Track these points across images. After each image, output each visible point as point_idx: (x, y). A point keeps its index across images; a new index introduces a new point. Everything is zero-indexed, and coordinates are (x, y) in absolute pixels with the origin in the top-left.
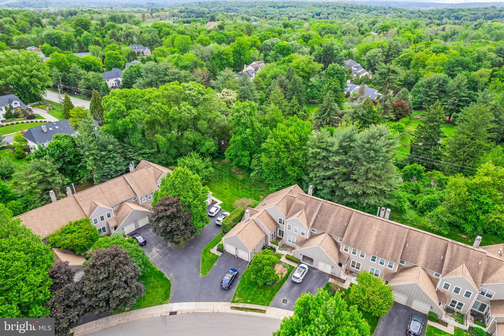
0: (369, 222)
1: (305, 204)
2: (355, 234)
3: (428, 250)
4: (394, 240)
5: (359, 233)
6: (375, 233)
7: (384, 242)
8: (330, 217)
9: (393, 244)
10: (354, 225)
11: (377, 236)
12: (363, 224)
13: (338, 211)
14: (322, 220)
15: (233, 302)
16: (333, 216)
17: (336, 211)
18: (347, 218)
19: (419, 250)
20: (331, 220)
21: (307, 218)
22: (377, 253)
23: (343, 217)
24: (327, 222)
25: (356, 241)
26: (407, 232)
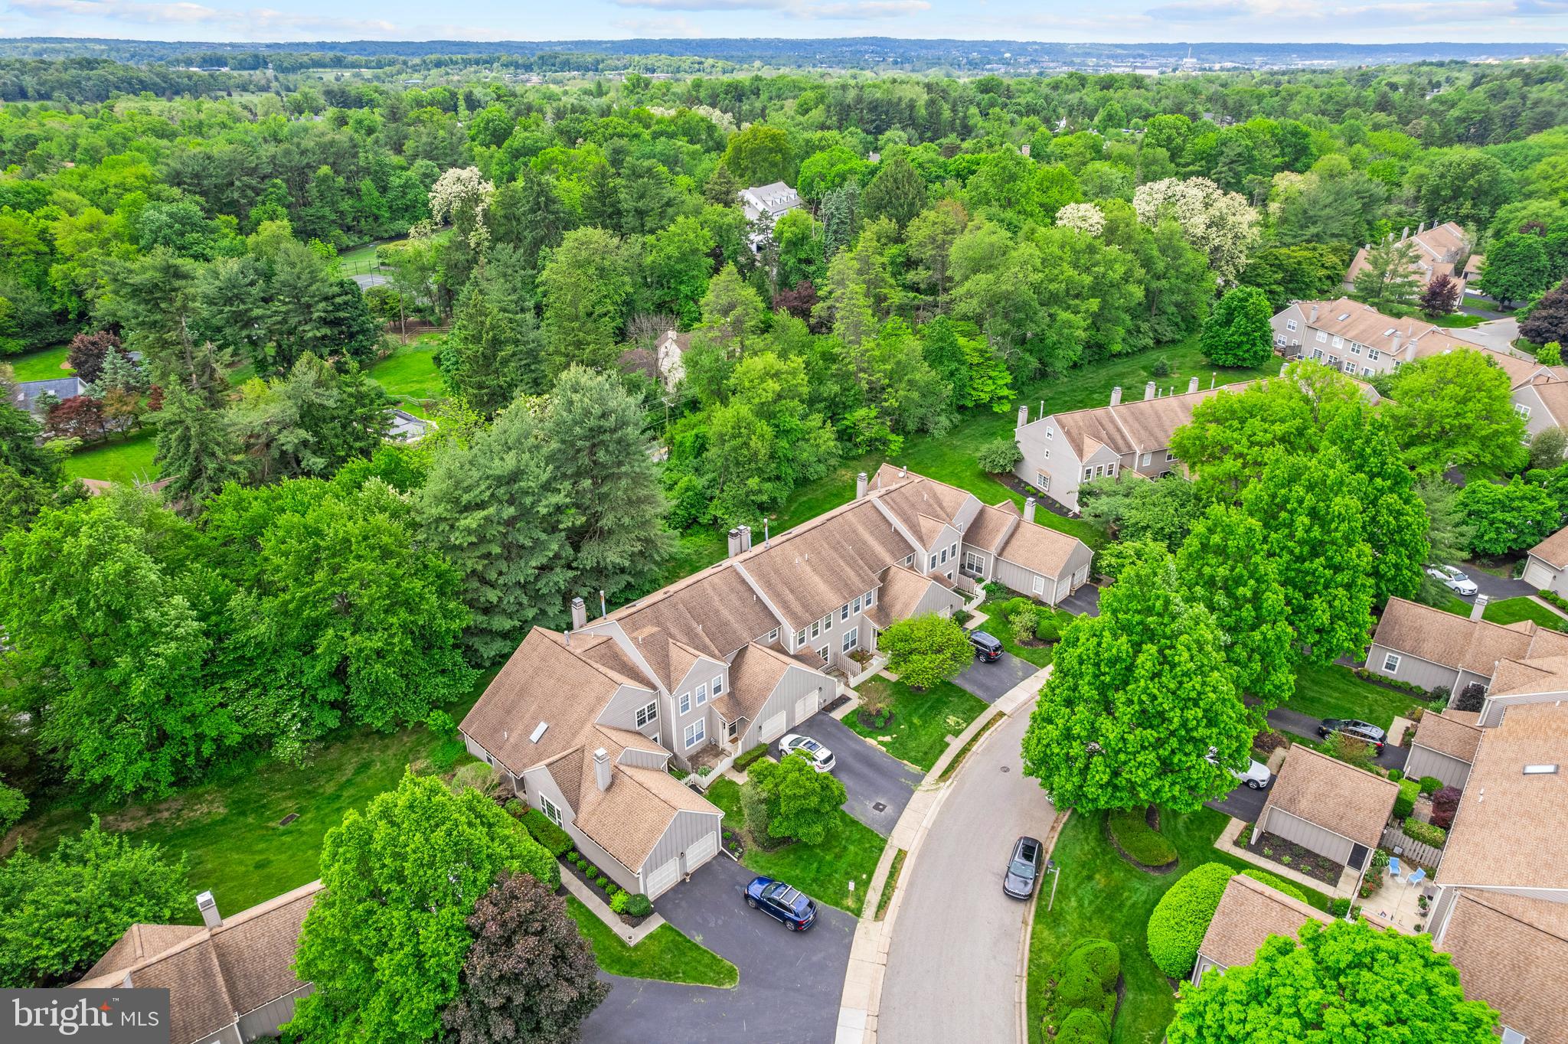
1: (655, 629)
2: (790, 597)
4: (835, 555)
5: (792, 591)
6: (808, 569)
7: (833, 571)
8: (717, 611)
11: (815, 570)
12: (777, 571)
13: (714, 589)
14: (714, 630)
15: (858, 913)
16: (717, 604)
17: (710, 591)
18: (739, 587)
20: (725, 613)
21: (695, 647)
23: (732, 590)
24: (727, 624)
25: (806, 607)
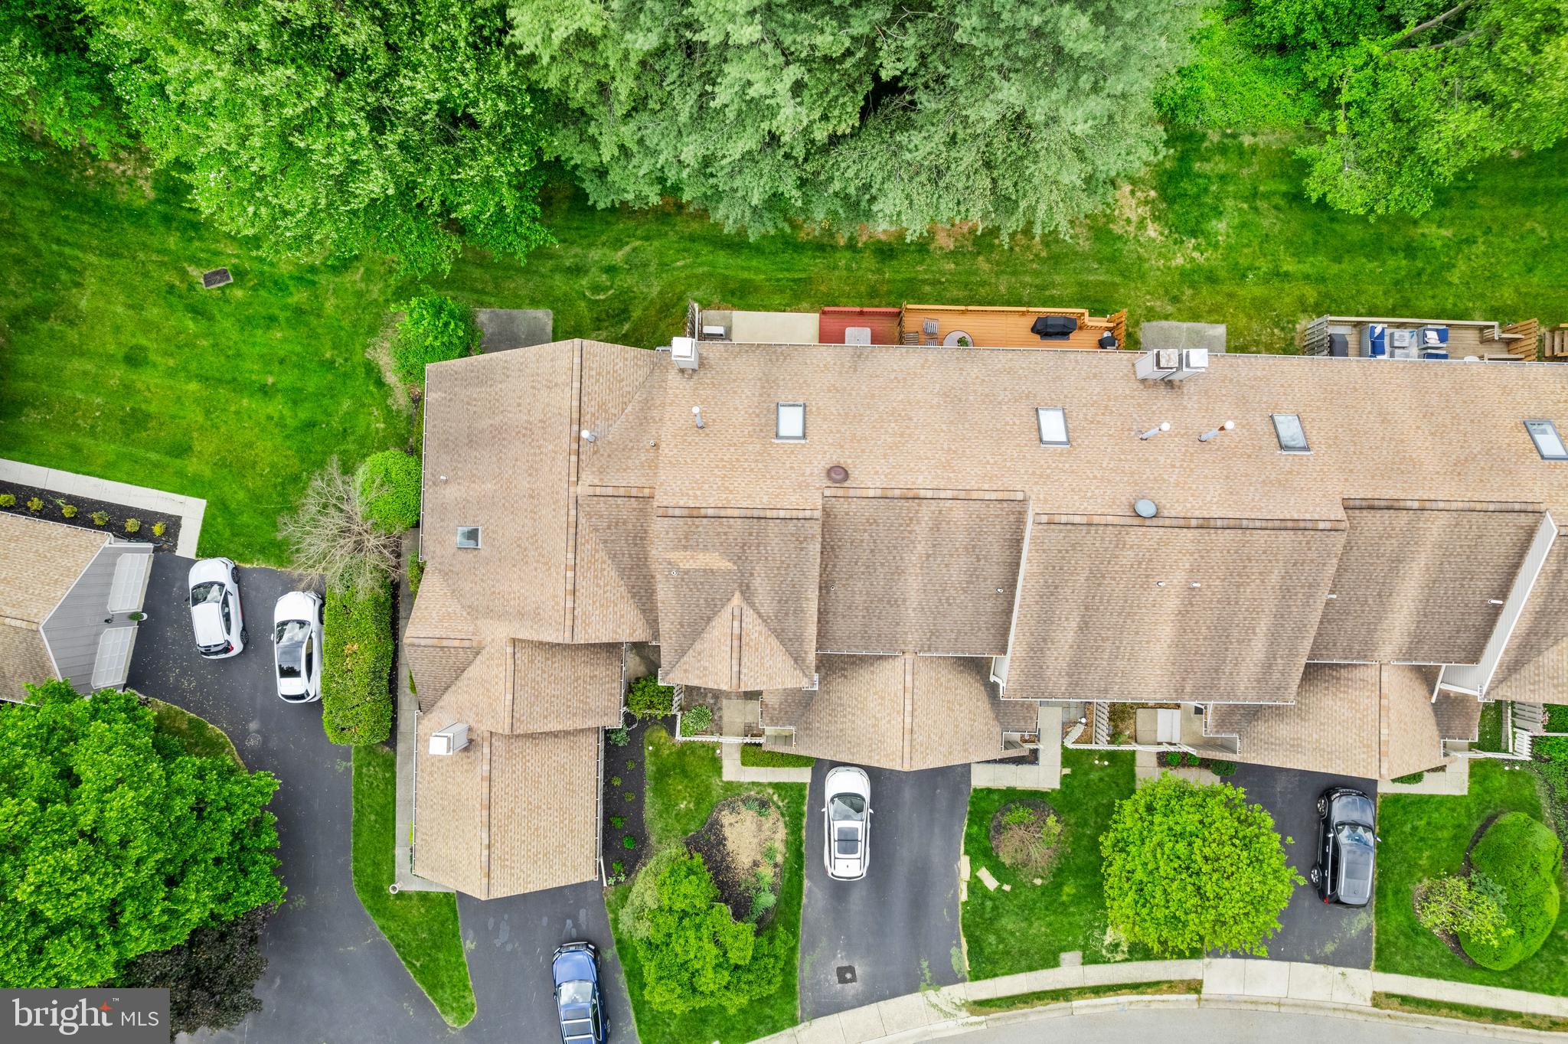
0: (1127, 557)
1: (725, 565)
2: (1066, 636)
3: (1431, 586)
4: (1270, 605)
5: (1084, 627)
6: (1172, 604)
8: (899, 572)
9: (1263, 626)
10: (1050, 593)
11: (1183, 614)
12: (1097, 577)
13: (936, 528)
14: (859, 599)
16: (913, 559)
17: (922, 530)
18: (996, 551)
19: (1384, 596)
20: (912, 587)
21: (779, 634)
22: (1188, 689)
23: (972, 549)
26: (1339, 549)
